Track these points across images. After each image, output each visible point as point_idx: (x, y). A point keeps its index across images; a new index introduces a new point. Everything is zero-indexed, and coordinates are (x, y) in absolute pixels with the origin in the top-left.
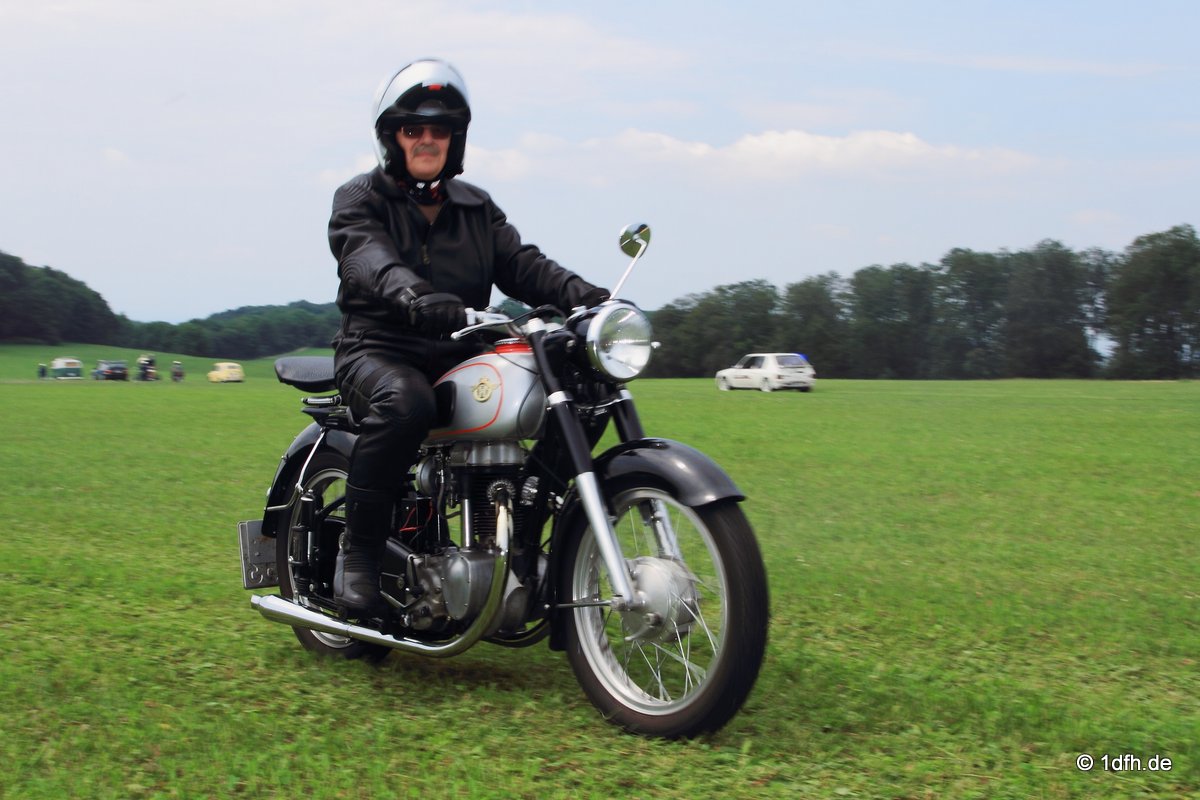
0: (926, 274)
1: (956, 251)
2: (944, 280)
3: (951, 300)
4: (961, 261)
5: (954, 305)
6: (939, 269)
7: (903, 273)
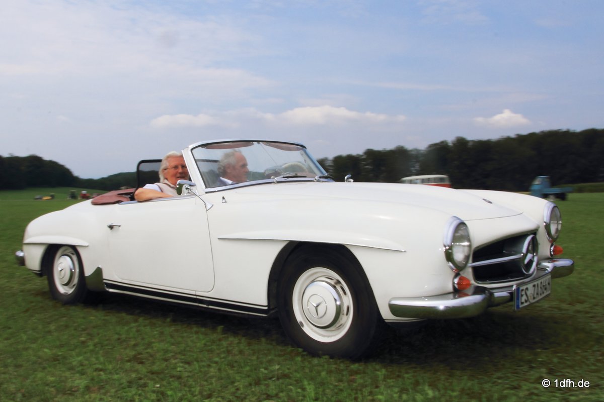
0: (358, 158)
1: (368, 150)
2: (364, 160)
3: (367, 167)
4: (370, 153)
5: (368, 168)
6: (362, 156)
7: (350, 157)
